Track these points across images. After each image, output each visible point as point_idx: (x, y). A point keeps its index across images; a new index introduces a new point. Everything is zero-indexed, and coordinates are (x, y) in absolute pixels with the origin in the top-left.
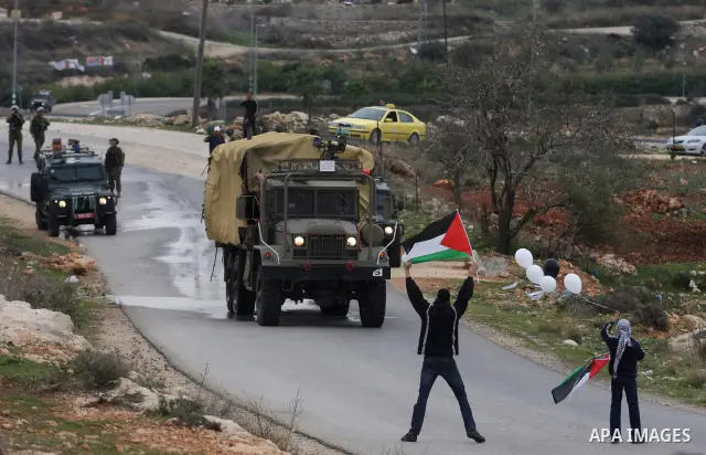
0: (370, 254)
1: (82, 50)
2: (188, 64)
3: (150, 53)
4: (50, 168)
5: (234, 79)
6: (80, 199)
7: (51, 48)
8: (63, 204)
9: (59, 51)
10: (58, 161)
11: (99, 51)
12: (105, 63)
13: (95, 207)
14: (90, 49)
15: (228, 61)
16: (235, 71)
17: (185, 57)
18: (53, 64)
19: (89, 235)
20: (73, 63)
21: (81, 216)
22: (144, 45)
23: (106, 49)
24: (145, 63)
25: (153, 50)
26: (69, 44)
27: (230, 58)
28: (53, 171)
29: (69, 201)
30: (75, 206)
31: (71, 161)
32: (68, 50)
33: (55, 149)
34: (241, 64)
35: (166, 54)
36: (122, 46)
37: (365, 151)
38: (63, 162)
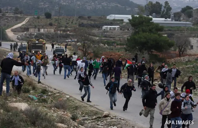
1: (72, 38)
7: (66, 38)
9: (68, 38)
12: (75, 40)
14: (73, 38)
18: (66, 40)
20: (70, 40)
23: (76, 38)
26: (69, 37)
32: (69, 38)
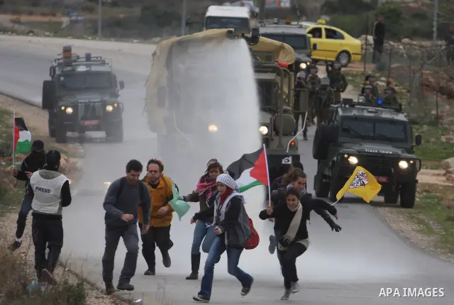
0: (280, 142)
2: (368, 7)
4: (60, 76)
5: (416, 24)
6: (87, 106)
8: (70, 110)
10: (69, 68)
12: (282, 5)
13: (101, 114)
15: (412, 5)
16: (419, 15)
19: (100, 142)
21: (87, 123)
24: (323, 6)
28: (62, 79)
29: (75, 107)
30: (81, 112)
31: (82, 69)
33: (65, 57)
34: (425, 9)
37: (286, 45)
38: (73, 70)
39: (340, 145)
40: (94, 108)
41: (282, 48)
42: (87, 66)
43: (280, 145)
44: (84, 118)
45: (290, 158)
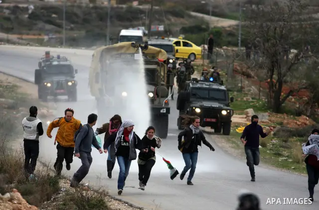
0: (159, 101)
2: (205, 30)
3: (186, 24)
4: (44, 67)
5: (230, 39)
6: (58, 82)
7: (131, 21)
8: (49, 85)
10: (48, 63)
11: (157, 22)
12: (160, 29)
15: (228, 29)
16: (231, 34)
17: (204, 26)
20: (142, 29)
21: (58, 91)
22: (182, 20)
23: (161, 22)
24: (181, 30)
25: (186, 22)
26: (140, 19)
27: (229, 27)
29: (52, 83)
30: (55, 86)
31: (55, 63)
32: (140, 22)
33: (46, 57)
34: (234, 31)
35: (193, 25)
36: (169, 20)
37: (162, 50)
38: (51, 64)
39: (191, 102)
40: (62, 84)
41: (160, 51)
42: (58, 61)
43: (159, 103)
44: (57, 89)
45: (165, 110)
